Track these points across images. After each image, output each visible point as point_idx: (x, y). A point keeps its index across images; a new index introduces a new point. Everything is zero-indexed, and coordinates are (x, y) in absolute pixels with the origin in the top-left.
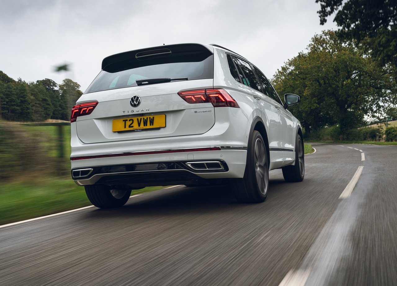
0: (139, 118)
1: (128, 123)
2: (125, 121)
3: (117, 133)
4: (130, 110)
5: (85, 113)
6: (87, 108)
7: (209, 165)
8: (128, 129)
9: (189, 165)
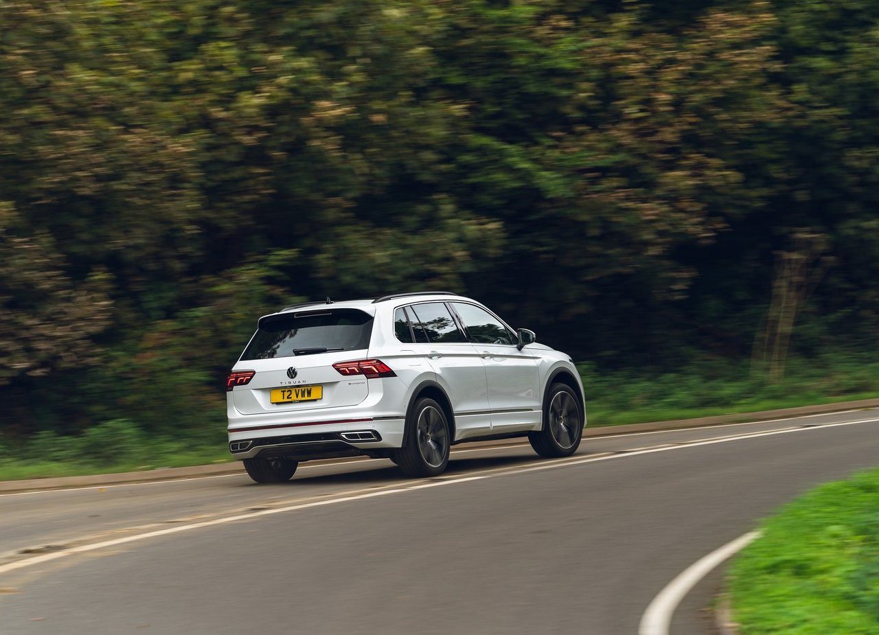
0: (297, 389)
1: (286, 394)
2: (283, 392)
3: (275, 405)
4: (287, 381)
5: (242, 383)
6: (245, 377)
7: (362, 436)
8: (286, 400)
9: (344, 436)
